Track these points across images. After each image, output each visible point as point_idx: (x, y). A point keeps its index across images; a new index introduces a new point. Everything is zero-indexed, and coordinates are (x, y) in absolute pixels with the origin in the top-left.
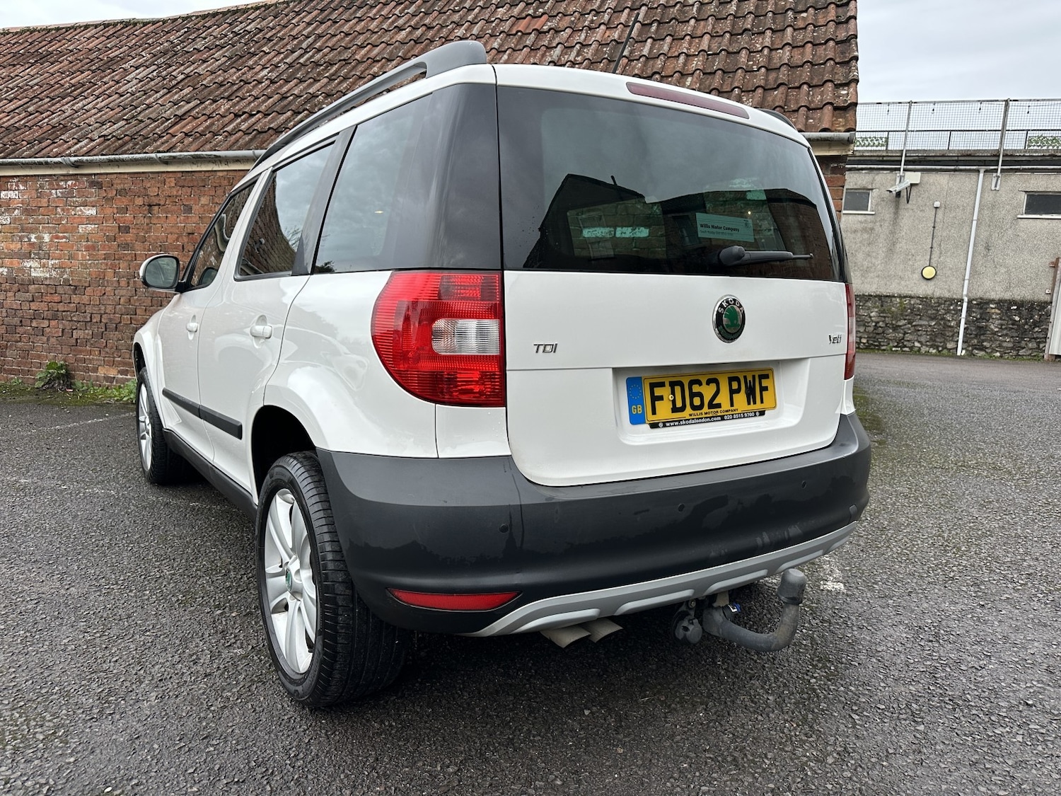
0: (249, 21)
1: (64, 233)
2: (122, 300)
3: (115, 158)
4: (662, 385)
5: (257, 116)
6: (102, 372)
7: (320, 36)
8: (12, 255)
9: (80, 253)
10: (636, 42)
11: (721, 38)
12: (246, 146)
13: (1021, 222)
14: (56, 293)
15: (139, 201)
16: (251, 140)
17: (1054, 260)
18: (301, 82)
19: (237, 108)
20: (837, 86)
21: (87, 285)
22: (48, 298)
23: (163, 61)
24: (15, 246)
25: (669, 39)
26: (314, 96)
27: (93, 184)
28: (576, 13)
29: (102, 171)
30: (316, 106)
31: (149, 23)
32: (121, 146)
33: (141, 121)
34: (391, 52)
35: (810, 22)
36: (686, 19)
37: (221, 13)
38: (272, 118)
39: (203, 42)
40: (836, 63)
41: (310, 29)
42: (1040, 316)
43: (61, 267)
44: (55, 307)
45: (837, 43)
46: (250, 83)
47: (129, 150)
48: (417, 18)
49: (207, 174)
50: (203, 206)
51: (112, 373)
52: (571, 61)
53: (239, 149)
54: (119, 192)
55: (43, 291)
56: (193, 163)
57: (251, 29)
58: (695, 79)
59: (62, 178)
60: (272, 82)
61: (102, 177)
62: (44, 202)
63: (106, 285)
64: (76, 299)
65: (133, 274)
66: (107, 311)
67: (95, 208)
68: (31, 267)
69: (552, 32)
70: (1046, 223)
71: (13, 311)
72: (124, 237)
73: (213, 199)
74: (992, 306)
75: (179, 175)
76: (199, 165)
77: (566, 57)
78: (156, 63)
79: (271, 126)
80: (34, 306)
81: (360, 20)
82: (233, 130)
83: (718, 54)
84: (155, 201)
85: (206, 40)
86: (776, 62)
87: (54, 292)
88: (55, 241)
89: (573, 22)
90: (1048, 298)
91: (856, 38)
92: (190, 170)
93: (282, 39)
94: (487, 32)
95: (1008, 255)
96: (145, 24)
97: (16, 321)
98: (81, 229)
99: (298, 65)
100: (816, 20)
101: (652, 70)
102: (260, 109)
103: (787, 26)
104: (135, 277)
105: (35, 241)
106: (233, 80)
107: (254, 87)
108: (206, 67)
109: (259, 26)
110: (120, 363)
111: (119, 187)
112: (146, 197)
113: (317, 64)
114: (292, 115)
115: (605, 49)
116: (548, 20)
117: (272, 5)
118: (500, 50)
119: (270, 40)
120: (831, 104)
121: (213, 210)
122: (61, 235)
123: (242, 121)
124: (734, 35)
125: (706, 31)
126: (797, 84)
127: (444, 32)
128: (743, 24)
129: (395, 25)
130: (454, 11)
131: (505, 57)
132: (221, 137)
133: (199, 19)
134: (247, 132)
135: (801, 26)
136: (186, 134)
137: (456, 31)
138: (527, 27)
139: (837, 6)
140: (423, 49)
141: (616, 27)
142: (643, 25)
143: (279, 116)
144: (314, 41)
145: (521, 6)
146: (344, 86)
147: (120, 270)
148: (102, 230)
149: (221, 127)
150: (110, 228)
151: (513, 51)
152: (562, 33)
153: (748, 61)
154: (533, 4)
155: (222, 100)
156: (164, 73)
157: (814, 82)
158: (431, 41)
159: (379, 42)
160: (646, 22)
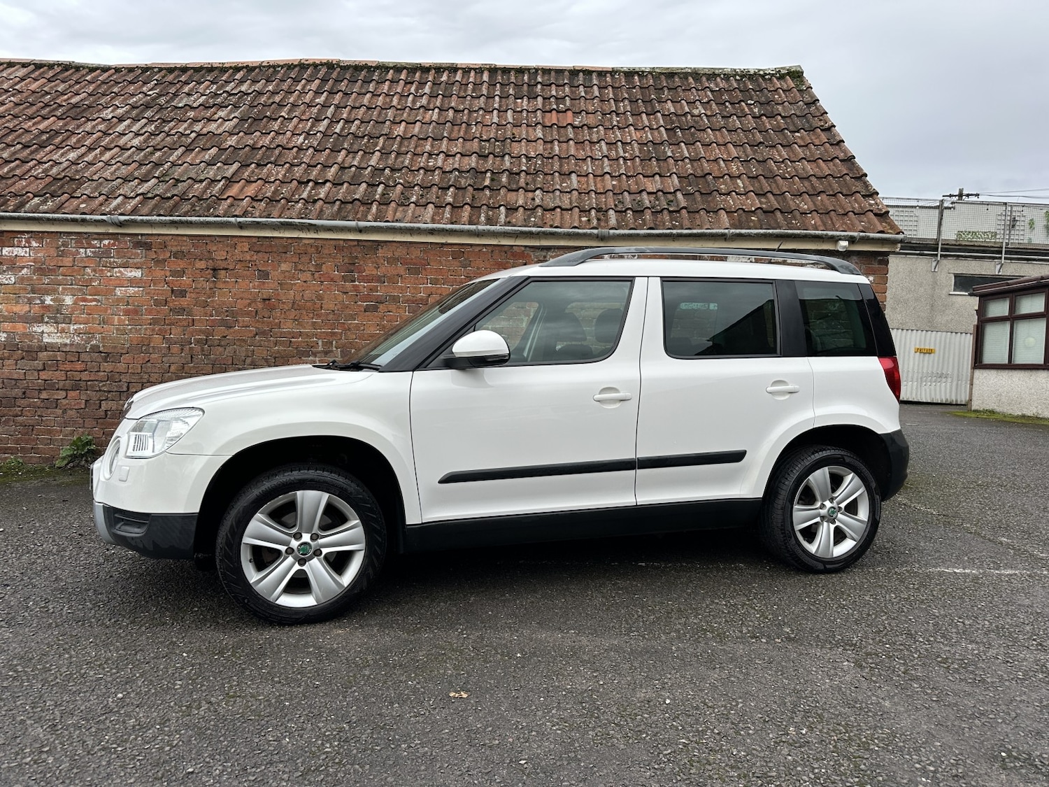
0: (237, 81)
1: (95, 295)
2: (171, 368)
3: (180, 220)
5: (327, 185)
7: (339, 107)
8: (12, 319)
9: (116, 317)
10: (670, 144)
12: (338, 216)
14: (78, 361)
15: (202, 265)
18: (351, 153)
19: (296, 175)
20: (865, 197)
21: (124, 351)
22: (68, 366)
23: (151, 114)
24: (22, 309)
25: (698, 144)
26: (378, 171)
27: (138, 245)
28: (598, 113)
29: (155, 232)
33: (179, 181)
34: (433, 131)
35: (808, 141)
36: (702, 128)
37: (192, 68)
38: (347, 188)
39: (191, 99)
40: (852, 178)
41: (322, 98)
43: (90, 334)
44: (77, 376)
45: (842, 161)
46: (292, 149)
47: (189, 211)
48: (439, 100)
49: (290, 241)
50: (283, 272)
52: (621, 157)
54: (176, 255)
55: (59, 359)
57: (247, 90)
58: (745, 182)
59: (95, 236)
60: (317, 150)
61: (153, 237)
62: (67, 261)
63: (151, 352)
64: (107, 367)
65: (189, 340)
66: (151, 380)
67: (140, 270)
68: (43, 332)
69: (585, 128)
71: (13, 382)
72: (178, 301)
73: (295, 266)
75: (254, 240)
76: (282, 231)
77: (615, 152)
78: (145, 116)
79: (357, 196)
80: (44, 375)
81: (375, 95)
82: (309, 197)
83: (750, 161)
84: (223, 265)
85: (194, 97)
86: (803, 173)
87: (76, 359)
88: (82, 304)
89: (600, 120)
91: (854, 158)
92: (270, 235)
93: (294, 105)
94: (523, 122)
96: (92, 69)
97: (17, 392)
98: (118, 292)
99: (335, 135)
102: (327, 179)
103: (792, 143)
104: (191, 344)
105: (52, 303)
106: (267, 145)
107: (298, 153)
108: (218, 127)
109: (255, 89)
111: (174, 249)
112: (211, 261)
113: (356, 136)
114: (370, 187)
115: (646, 148)
116: (574, 116)
117: (255, 68)
118: (546, 140)
119: (281, 105)
120: (872, 211)
121: (296, 276)
122: (90, 297)
123: (313, 189)
124: (751, 146)
125: (726, 141)
126: (831, 193)
127: (477, 117)
128: (754, 137)
129: (418, 105)
130: (472, 97)
131: (557, 148)
132: (300, 205)
133: (164, 72)
134: (327, 201)
135: (803, 144)
136: (252, 199)
137: (487, 117)
138: (558, 121)
139: (822, 130)
140: (466, 132)
141: (643, 129)
142: (666, 129)
143: (352, 186)
144: (335, 111)
145: (540, 99)
146: (408, 161)
147: (172, 336)
148: (149, 293)
149: (291, 194)
150: (160, 292)
151: (559, 142)
152: (595, 129)
153: (778, 170)
154: (549, 99)
155: (269, 165)
156: (166, 129)
157: (845, 192)
158: (469, 125)
159: (411, 119)
160: (668, 127)
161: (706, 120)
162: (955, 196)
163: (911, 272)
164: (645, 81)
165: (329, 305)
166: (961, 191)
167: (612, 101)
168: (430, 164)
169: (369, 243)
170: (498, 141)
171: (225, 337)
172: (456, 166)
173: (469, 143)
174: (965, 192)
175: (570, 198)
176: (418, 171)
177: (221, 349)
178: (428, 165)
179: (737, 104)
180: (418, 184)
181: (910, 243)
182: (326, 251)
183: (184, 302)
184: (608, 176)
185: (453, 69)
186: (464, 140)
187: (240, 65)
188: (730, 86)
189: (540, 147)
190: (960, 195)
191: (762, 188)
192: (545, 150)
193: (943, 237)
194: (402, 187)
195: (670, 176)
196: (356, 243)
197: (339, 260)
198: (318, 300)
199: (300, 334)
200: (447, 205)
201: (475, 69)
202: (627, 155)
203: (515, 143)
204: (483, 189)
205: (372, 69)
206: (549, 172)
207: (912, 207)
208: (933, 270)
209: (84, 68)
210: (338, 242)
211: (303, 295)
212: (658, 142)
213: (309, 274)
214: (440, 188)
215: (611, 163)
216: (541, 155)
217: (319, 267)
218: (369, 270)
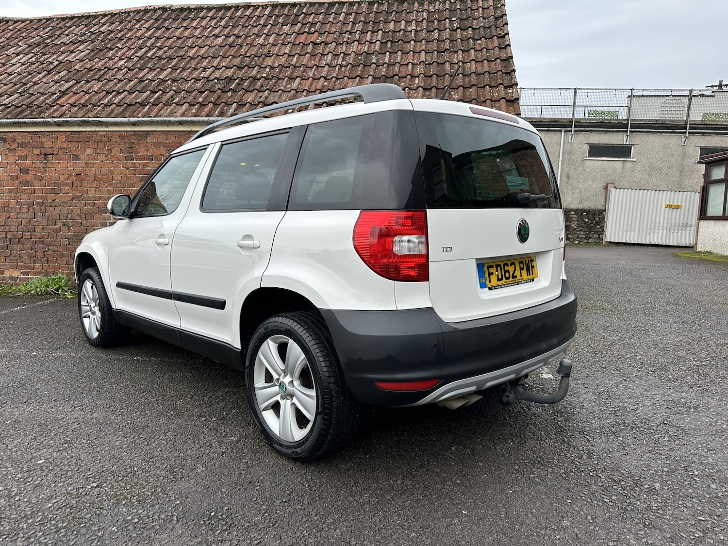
0: (101, 24)
2: (23, 222)
3: (19, 122)
4: (492, 267)
5: (124, 93)
6: (7, 274)
7: (158, 38)
10: (379, 54)
11: (431, 54)
12: (121, 114)
13: (586, 162)
15: (37, 152)
16: (124, 110)
17: (605, 185)
18: (151, 70)
19: (107, 87)
20: (506, 87)
23: (38, 50)
25: (400, 53)
26: (164, 81)
28: (337, 33)
29: (7, 130)
30: (167, 88)
31: (19, 21)
32: (21, 112)
33: (32, 95)
34: (214, 52)
35: (484, 47)
36: (409, 40)
37: (77, 17)
38: (136, 95)
39: (67, 38)
40: (503, 73)
41: (150, 33)
42: (599, 218)
45: (502, 61)
46: (113, 70)
47: (28, 115)
48: (228, 29)
49: (91, 133)
50: (88, 155)
51: (16, 274)
52: (339, 64)
53: (116, 116)
54: (20, 145)
56: (80, 125)
57: (104, 30)
58: (421, 80)
60: (130, 69)
61: (7, 134)
63: (10, 211)
65: (32, 203)
66: (11, 230)
67: (1, 156)
69: (323, 44)
70: (600, 162)
72: (24, 177)
73: (95, 150)
74: (572, 213)
75: (69, 134)
76: (85, 127)
77: (336, 61)
78: (33, 51)
79: (138, 101)
81: (186, 28)
82: (108, 102)
83: (432, 64)
84: (50, 151)
85: (70, 36)
86: (468, 71)
89: (336, 38)
90: (603, 208)
91: (512, 58)
92: (78, 130)
93: (129, 39)
94: (280, 42)
95: (580, 182)
96: (16, 22)
99: (147, 58)
100: (487, 45)
101: (393, 73)
102: (126, 89)
103: (471, 49)
104: (34, 205)
106: (99, 67)
107: (116, 72)
108: (75, 57)
109: (110, 29)
110: (22, 267)
111: (20, 142)
112: (43, 149)
113: (161, 58)
114: (151, 94)
115: (360, 57)
116: (319, 36)
117: (116, 14)
118: (290, 54)
119: (120, 39)
120: (505, 98)
121: (96, 158)
123: (113, 97)
124: (440, 52)
125: (422, 49)
126: (482, 85)
127: (249, 40)
128: (444, 45)
129: (213, 33)
130: (253, 26)
131: (295, 60)
132: (100, 108)
133: (59, 20)
134: (119, 104)
135: (479, 49)
136: (71, 105)
137: (257, 40)
138: (306, 40)
139: (498, 37)
140: (236, 52)
141: (365, 43)
142: (381, 43)
143: (141, 94)
144: (155, 41)
145: (299, 25)
146: (185, 74)
147: (22, 200)
148: (6, 172)
149: (98, 100)
150: (13, 171)
151: (300, 55)
152: (330, 45)
153: (451, 69)
154: (306, 24)
155: (93, 81)
156: (42, 59)
157: (493, 84)
158: (241, 46)
159: (203, 44)
160: (383, 41)
161: (413, 34)
162: (716, 86)
163: (664, 146)
164: (381, 8)
165: (117, 177)
166: (721, 82)
167: (351, 24)
168: (202, 75)
169: (141, 133)
170: (257, 57)
171: (55, 200)
172: (218, 76)
173: (235, 59)
174: (724, 83)
175: (287, 96)
176: (190, 80)
177: (52, 209)
178: (199, 76)
179: (443, 21)
180: (184, 90)
181: (665, 124)
182: (114, 140)
183: (28, 177)
184: (322, 79)
185: (247, 6)
186: (234, 57)
187: (107, 13)
188: (444, 8)
189: (283, 60)
190: (720, 86)
191: (430, 84)
192: (286, 61)
193: (692, 118)
194: (174, 92)
195: (367, 78)
196: (133, 133)
197: (123, 146)
198: (111, 174)
199: (100, 198)
200: (197, 103)
201: (262, 6)
202: (344, 63)
203: (268, 58)
204: (228, 92)
205: (193, 10)
206: (282, 78)
207: (667, 96)
208: (683, 144)
209: (11, 21)
210: (121, 133)
211: (100, 171)
212: (371, 52)
213: (104, 156)
214: (199, 92)
215: (330, 69)
216: (281, 65)
217: (110, 150)
218: (142, 152)
